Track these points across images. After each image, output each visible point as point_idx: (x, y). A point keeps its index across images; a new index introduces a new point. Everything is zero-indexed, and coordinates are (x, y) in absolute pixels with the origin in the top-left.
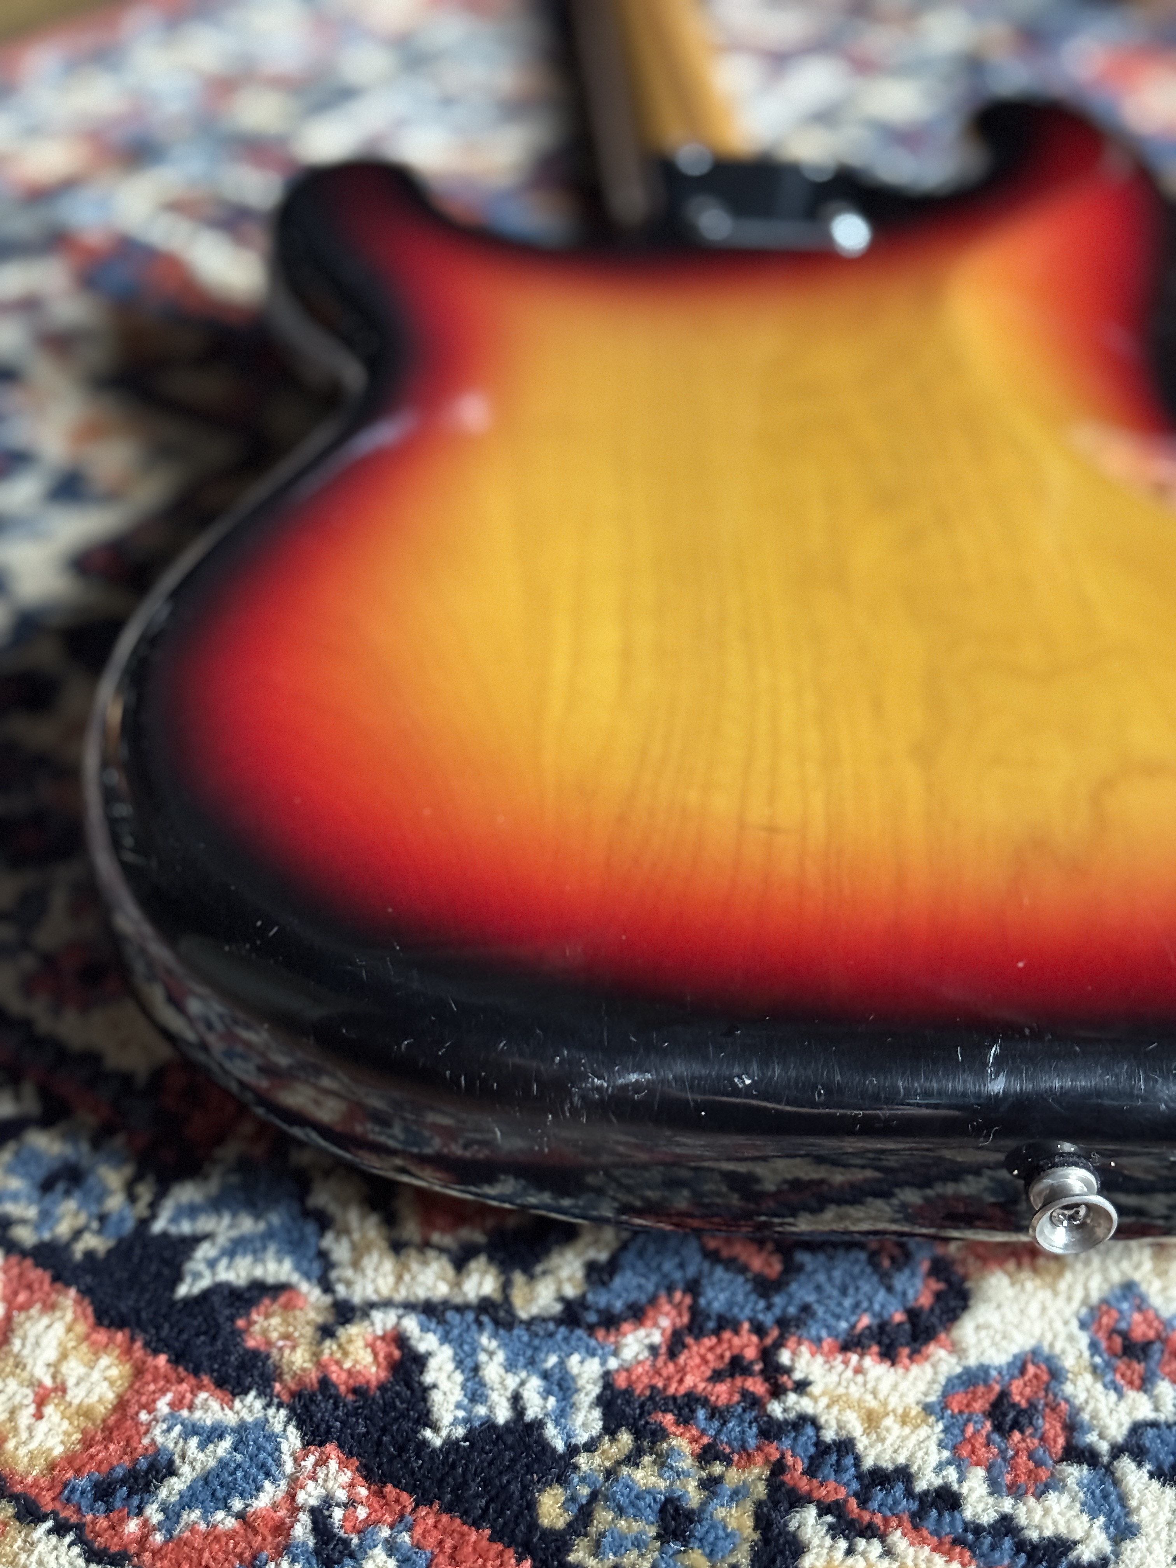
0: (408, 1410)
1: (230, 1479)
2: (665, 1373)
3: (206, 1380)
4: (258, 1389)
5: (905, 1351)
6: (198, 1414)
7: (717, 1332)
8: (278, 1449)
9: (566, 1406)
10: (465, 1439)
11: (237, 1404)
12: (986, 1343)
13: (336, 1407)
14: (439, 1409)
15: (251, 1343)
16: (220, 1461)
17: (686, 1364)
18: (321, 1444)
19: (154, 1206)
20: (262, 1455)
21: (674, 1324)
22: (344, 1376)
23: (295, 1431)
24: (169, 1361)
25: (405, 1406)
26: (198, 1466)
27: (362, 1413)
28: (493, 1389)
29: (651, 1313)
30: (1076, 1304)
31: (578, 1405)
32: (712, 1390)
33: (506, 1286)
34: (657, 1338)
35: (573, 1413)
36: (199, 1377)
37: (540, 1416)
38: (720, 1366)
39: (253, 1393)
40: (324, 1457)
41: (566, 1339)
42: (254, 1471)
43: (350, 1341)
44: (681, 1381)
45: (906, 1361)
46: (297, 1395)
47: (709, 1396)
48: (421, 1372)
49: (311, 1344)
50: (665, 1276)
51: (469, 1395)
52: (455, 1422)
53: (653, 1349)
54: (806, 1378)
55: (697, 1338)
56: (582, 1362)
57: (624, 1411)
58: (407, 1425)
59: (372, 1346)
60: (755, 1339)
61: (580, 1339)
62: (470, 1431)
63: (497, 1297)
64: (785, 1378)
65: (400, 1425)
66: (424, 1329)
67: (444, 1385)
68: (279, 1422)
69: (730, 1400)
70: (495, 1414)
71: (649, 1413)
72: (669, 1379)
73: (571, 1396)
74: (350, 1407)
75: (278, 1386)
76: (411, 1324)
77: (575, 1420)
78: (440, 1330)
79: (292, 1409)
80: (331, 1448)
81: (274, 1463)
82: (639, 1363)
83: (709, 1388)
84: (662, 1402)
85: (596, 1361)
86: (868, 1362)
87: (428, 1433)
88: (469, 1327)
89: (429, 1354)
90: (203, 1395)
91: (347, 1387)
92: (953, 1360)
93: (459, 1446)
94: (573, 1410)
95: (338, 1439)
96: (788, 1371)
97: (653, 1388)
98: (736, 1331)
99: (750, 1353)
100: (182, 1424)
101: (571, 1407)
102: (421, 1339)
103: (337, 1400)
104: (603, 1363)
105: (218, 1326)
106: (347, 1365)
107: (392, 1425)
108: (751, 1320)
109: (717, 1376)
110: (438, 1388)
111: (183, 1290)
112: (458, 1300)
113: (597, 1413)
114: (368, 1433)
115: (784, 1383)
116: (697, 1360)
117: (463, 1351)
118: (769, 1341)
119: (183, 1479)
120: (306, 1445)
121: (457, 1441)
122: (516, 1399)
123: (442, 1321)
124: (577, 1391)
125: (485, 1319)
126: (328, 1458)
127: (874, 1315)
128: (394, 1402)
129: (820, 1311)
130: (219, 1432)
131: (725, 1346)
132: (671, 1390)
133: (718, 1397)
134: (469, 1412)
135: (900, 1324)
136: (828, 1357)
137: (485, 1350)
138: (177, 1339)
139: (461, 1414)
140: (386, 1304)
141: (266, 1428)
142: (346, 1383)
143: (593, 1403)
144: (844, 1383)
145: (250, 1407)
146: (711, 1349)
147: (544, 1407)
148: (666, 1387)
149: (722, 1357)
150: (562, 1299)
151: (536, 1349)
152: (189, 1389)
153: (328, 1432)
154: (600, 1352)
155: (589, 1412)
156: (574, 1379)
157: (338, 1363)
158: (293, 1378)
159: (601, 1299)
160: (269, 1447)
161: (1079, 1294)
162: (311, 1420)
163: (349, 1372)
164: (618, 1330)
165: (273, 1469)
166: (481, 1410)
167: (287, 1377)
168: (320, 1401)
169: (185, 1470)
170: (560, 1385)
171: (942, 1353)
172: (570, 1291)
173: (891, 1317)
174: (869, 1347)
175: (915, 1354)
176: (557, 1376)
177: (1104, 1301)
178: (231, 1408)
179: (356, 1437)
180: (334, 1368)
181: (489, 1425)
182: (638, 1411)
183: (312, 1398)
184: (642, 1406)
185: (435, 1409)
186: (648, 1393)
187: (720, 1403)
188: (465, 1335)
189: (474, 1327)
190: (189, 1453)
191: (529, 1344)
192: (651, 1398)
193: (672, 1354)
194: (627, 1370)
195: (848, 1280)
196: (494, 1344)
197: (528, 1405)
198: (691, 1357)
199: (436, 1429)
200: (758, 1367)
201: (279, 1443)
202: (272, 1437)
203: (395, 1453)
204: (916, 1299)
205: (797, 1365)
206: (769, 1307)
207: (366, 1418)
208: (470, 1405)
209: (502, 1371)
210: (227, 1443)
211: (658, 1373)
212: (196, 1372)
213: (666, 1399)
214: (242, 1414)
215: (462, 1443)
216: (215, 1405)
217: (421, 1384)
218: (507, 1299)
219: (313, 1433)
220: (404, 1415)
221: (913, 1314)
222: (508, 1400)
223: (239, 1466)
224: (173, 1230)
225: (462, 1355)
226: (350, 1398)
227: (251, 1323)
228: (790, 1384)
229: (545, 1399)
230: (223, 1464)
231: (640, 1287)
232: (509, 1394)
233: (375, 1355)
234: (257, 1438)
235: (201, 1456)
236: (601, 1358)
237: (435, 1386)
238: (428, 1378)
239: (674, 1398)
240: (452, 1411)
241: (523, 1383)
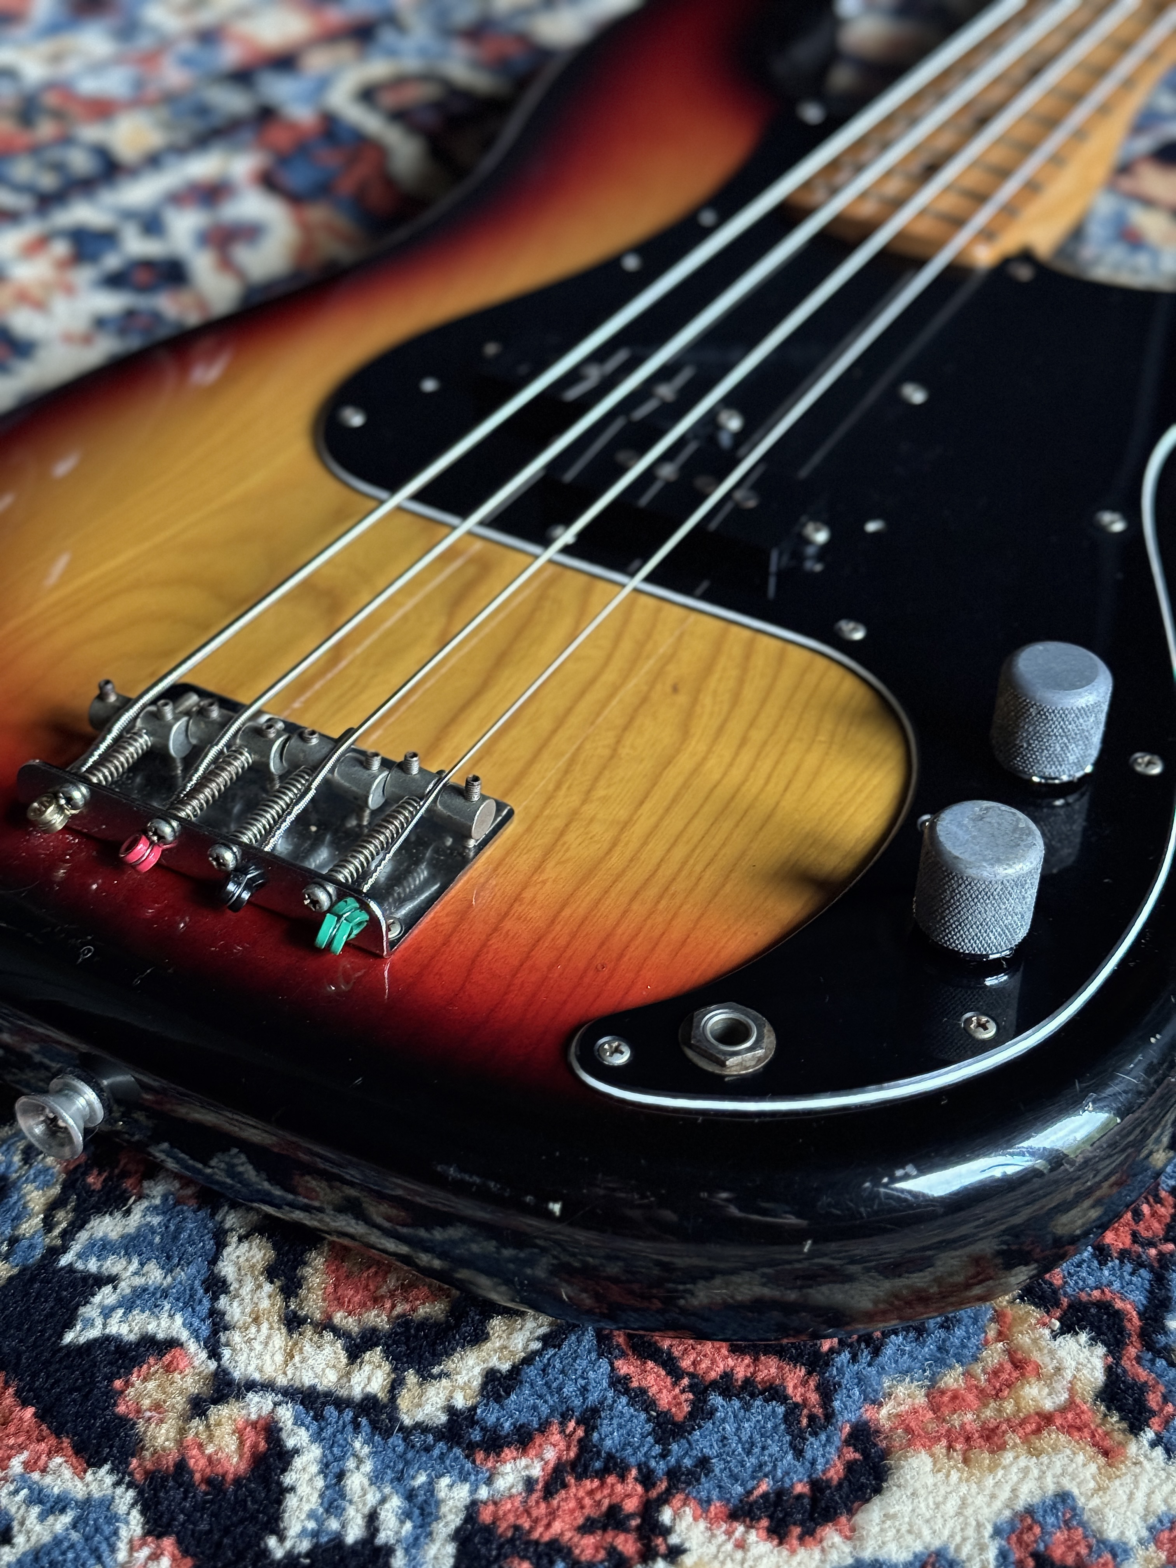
0: (258, 1511)
1: (60, 1558)
2: (535, 1513)
3: (66, 1442)
4: (112, 1463)
5: (797, 1531)
6: (48, 1480)
7: (601, 1475)
8: (116, 1533)
9: (421, 1534)
10: (308, 1555)
11: (89, 1477)
12: (891, 1533)
13: (185, 1498)
14: (290, 1516)
15: (121, 1409)
16: (55, 1538)
17: (559, 1507)
18: (159, 1536)
19: (68, 1235)
20: (98, 1537)
21: (559, 1458)
22: (203, 1462)
23: (138, 1516)
24: (35, 1415)
25: (256, 1507)
26: (33, 1539)
27: (208, 1509)
28: (351, 1502)
29: (538, 1440)
30: (998, 1504)
31: (434, 1534)
32: (578, 1542)
33: (396, 1385)
34: (537, 1471)
35: (427, 1544)
36: (61, 1438)
37: (392, 1541)
38: (594, 1513)
39: (107, 1467)
40: (159, 1552)
41: (442, 1457)
42: (85, 1554)
43: (219, 1424)
44: (548, 1526)
45: (795, 1542)
46: (150, 1475)
47: (574, 1548)
48: (284, 1470)
49: (179, 1418)
50: (564, 1400)
51: (326, 1505)
52: (304, 1532)
53: (529, 1483)
54: (682, 1544)
55: (579, 1478)
56: (451, 1486)
57: (479, 1551)
58: (252, 1529)
59: (240, 1433)
60: (639, 1489)
61: (457, 1458)
62: (316, 1547)
63: (382, 1396)
64: (660, 1540)
65: (245, 1528)
66: (298, 1421)
67: (303, 1489)
68: (124, 1504)
69: (594, 1556)
70: (346, 1531)
71: (506, 1557)
72: (536, 1521)
73: (429, 1524)
74: (199, 1499)
75: (134, 1462)
76: (286, 1414)
77: (426, 1552)
78: (315, 1426)
79: (141, 1493)
80: (168, 1543)
81: (107, 1549)
82: (511, 1497)
83: (576, 1539)
84: (523, 1546)
85: (467, 1487)
86: (753, 1536)
87: (272, 1542)
88: (344, 1427)
89: (296, 1451)
90: (59, 1460)
91: (202, 1475)
92: (847, 1549)
93: (299, 1563)
94: (427, 1541)
95: (178, 1534)
96: (666, 1531)
97: (517, 1528)
98: (622, 1478)
99: (631, 1505)
100: (30, 1488)
101: (426, 1537)
102: (292, 1433)
103: (188, 1487)
104: (474, 1491)
105: (93, 1382)
106: (210, 1450)
107: (236, 1527)
108: (639, 1467)
109: (588, 1527)
110: (295, 1492)
111: (69, 1337)
112: (343, 1393)
113: (451, 1549)
114: (210, 1532)
115: (657, 1546)
116: (572, 1504)
117: (332, 1452)
118: (654, 1494)
119: (14, 1551)
120: (147, 1533)
121: (299, 1555)
122: (372, 1518)
123: (318, 1417)
124: (438, 1518)
125: (364, 1421)
126: (162, 1554)
127: (775, 1481)
128: (245, 1501)
129: (717, 1466)
130: (62, 1504)
131: (606, 1492)
132: (535, 1535)
133: (582, 1551)
134: (320, 1522)
135: (800, 1496)
136: (712, 1522)
137: (355, 1455)
138: (49, 1390)
139: (311, 1525)
140: (267, 1386)
141: (112, 1507)
142: (203, 1470)
143: (449, 1535)
144: (721, 1557)
145: (100, 1481)
146: (591, 1493)
147: (397, 1533)
148: (532, 1529)
149: (599, 1504)
150: (450, 1410)
151: (407, 1463)
152: (47, 1449)
153: (169, 1525)
154: (473, 1478)
155: (443, 1545)
156: (438, 1503)
157: (201, 1446)
158: (152, 1455)
159: (491, 1416)
160: (107, 1530)
161: (1005, 1494)
162: (156, 1508)
163: (210, 1458)
164: (498, 1455)
165: (106, 1554)
166: (334, 1525)
167: (147, 1454)
168: (171, 1487)
169: (20, 1540)
170: (422, 1509)
171: (837, 1539)
172: (460, 1402)
173: (792, 1486)
174: (759, 1519)
175: (808, 1534)
176: (421, 1499)
177: (1030, 1511)
178: (82, 1479)
179: (196, 1535)
180: (195, 1452)
181: (337, 1541)
182: (494, 1553)
183: (164, 1479)
184: (501, 1547)
185: (286, 1515)
186: (509, 1534)
187: (583, 1558)
188: (339, 1436)
189: (350, 1428)
190: (27, 1522)
191: (402, 1456)
192: (512, 1541)
193: (549, 1492)
194: (495, 1503)
195: (757, 1437)
196: (366, 1450)
197: (382, 1528)
198: (565, 1500)
199: (282, 1539)
200: (634, 1523)
201: (118, 1528)
202: (113, 1519)
203: (233, 1558)
204: (824, 1472)
205: (677, 1528)
206: (664, 1455)
207: (212, 1515)
208: (325, 1516)
209: (366, 1482)
210: (66, 1519)
211: (528, 1512)
212: (58, 1433)
213: (528, 1543)
214: (91, 1487)
215: (302, 1560)
216: (67, 1473)
217: (279, 1484)
218: (393, 1399)
219: (155, 1521)
220: (253, 1518)
221: (817, 1486)
222: (364, 1517)
223: (72, 1546)
224: (79, 1266)
225: (330, 1457)
226: (203, 1487)
227: (128, 1384)
228: (662, 1549)
229: (402, 1522)
230: (57, 1541)
231: (535, 1408)
232: (366, 1510)
233: (241, 1443)
234: (98, 1518)
235: (38, 1528)
236: (471, 1484)
237: (292, 1489)
238: (288, 1479)
239: (537, 1543)
240: (302, 1521)
241: (383, 1500)
